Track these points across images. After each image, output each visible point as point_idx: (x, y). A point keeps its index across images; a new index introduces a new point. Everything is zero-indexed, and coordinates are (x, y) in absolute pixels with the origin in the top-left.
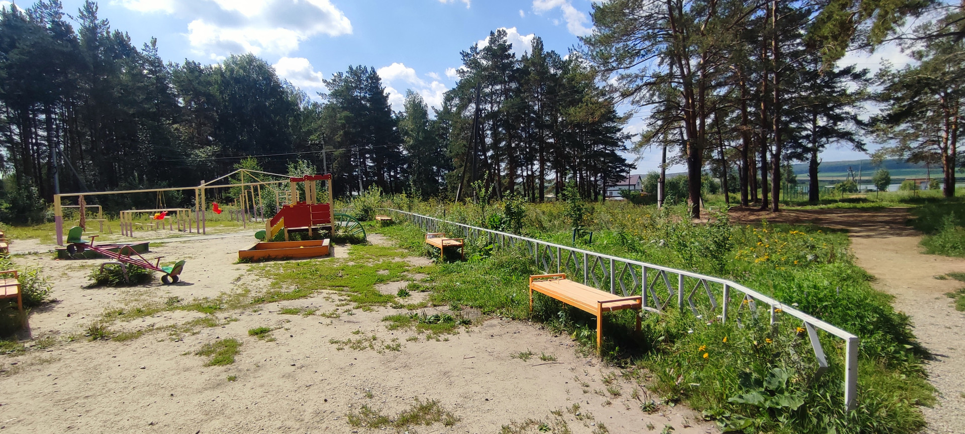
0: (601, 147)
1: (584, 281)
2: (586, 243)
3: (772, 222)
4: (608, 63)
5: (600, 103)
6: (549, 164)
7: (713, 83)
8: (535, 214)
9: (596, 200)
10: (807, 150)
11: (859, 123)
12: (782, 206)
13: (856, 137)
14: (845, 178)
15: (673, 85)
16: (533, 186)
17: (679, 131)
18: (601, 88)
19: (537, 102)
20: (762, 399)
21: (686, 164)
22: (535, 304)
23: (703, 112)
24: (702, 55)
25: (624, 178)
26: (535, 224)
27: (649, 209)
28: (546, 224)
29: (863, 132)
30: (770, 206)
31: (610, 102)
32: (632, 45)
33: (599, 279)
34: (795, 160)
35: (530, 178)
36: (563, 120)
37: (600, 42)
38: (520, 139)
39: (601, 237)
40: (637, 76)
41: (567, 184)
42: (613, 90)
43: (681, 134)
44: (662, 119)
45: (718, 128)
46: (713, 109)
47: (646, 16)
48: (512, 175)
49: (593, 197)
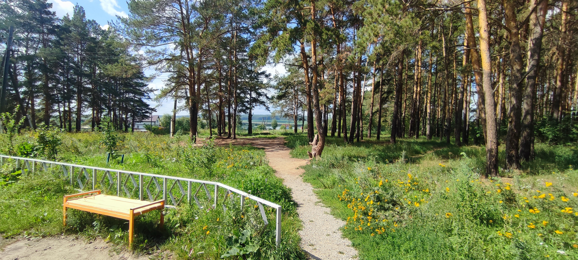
0: (132, 95)
1: (117, 193)
2: (119, 163)
3: (233, 144)
4: (140, 39)
5: (132, 66)
6: (86, 103)
7: (205, 66)
8: (71, 142)
9: (126, 131)
10: (247, 108)
11: (267, 98)
12: (237, 137)
13: (266, 104)
14: (261, 123)
15: (182, 63)
16: (70, 119)
17: (185, 90)
18: (133, 56)
19: (77, 55)
20: (239, 250)
21: (189, 111)
22: (69, 219)
23: (199, 82)
24: (200, 49)
25: (147, 117)
26: (71, 149)
27: (165, 138)
28: (82, 150)
29: (269, 102)
30: (232, 136)
31: (140, 66)
32: (158, 32)
33: (130, 189)
34: (242, 113)
35: (68, 113)
36: (101, 73)
37: (134, 24)
38: (58, 81)
39: (131, 158)
40: (160, 53)
41: (102, 119)
42: (142, 58)
43: (186, 93)
44: (175, 82)
45: (207, 92)
46: (205, 81)
47: (167, 17)
48: (48, 108)
49: (124, 129)
